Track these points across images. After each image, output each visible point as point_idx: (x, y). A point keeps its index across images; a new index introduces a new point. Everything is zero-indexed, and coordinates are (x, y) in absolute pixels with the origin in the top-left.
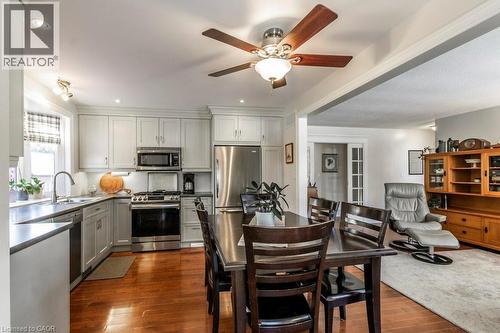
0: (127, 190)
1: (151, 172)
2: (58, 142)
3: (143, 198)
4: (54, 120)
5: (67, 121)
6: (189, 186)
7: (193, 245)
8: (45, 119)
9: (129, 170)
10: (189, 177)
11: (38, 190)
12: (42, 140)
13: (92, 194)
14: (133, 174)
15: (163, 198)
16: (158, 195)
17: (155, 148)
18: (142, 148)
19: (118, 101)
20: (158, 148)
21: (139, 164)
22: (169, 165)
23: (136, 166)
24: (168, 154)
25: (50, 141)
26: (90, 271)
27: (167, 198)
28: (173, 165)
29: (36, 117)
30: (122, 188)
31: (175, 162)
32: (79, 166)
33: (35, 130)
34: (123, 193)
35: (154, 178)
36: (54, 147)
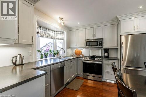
0: (83, 55)
1: (91, 49)
2: (63, 40)
3: (87, 58)
4: (62, 33)
5: (65, 33)
6: (106, 54)
7: (108, 81)
8: (60, 33)
9: (83, 48)
10: (106, 51)
11: (57, 54)
12: (59, 39)
13: (73, 56)
14: (85, 49)
15: (95, 59)
16: (93, 57)
17: (92, 39)
18: (87, 40)
19: (79, 23)
20: (93, 39)
21: (86, 46)
22: (97, 46)
23: (85, 46)
24: (97, 41)
25: (61, 39)
26: (68, 83)
27: (96, 59)
28: (99, 46)
29: (58, 32)
30: (81, 54)
31: (100, 44)
32: (69, 47)
33: (57, 36)
34: (81, 56)
35: (92, 51)
36: (62, 41)
